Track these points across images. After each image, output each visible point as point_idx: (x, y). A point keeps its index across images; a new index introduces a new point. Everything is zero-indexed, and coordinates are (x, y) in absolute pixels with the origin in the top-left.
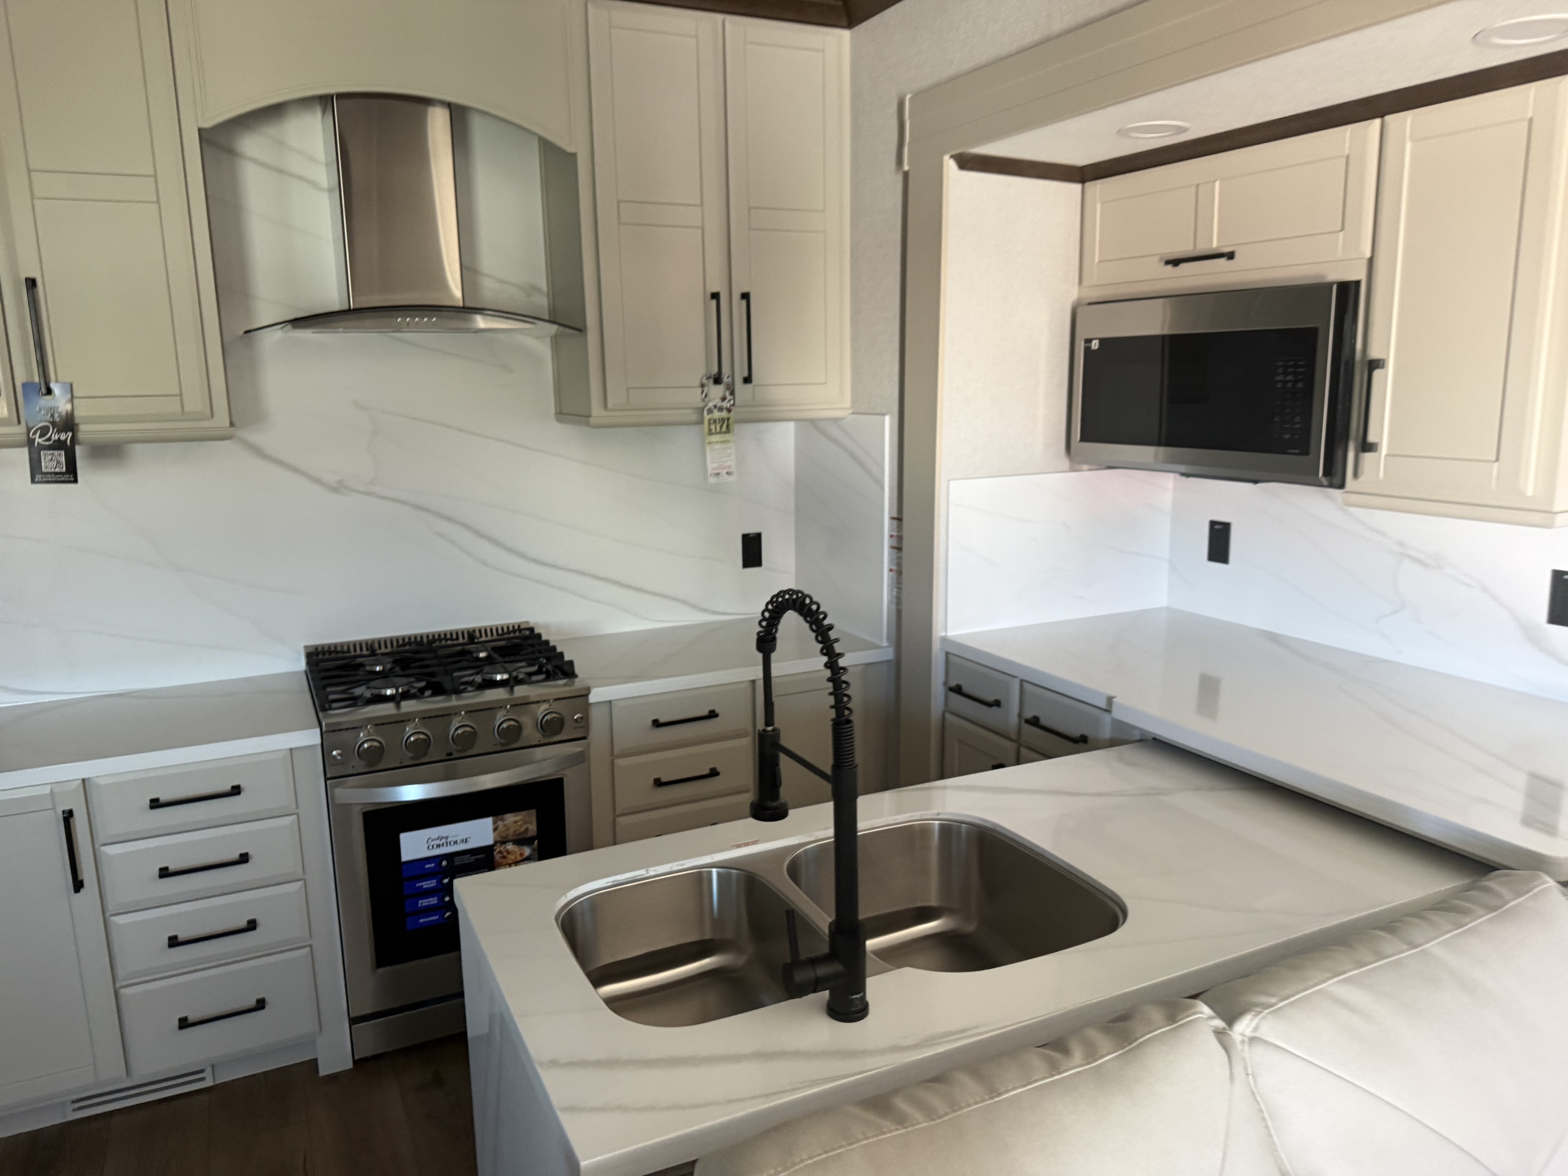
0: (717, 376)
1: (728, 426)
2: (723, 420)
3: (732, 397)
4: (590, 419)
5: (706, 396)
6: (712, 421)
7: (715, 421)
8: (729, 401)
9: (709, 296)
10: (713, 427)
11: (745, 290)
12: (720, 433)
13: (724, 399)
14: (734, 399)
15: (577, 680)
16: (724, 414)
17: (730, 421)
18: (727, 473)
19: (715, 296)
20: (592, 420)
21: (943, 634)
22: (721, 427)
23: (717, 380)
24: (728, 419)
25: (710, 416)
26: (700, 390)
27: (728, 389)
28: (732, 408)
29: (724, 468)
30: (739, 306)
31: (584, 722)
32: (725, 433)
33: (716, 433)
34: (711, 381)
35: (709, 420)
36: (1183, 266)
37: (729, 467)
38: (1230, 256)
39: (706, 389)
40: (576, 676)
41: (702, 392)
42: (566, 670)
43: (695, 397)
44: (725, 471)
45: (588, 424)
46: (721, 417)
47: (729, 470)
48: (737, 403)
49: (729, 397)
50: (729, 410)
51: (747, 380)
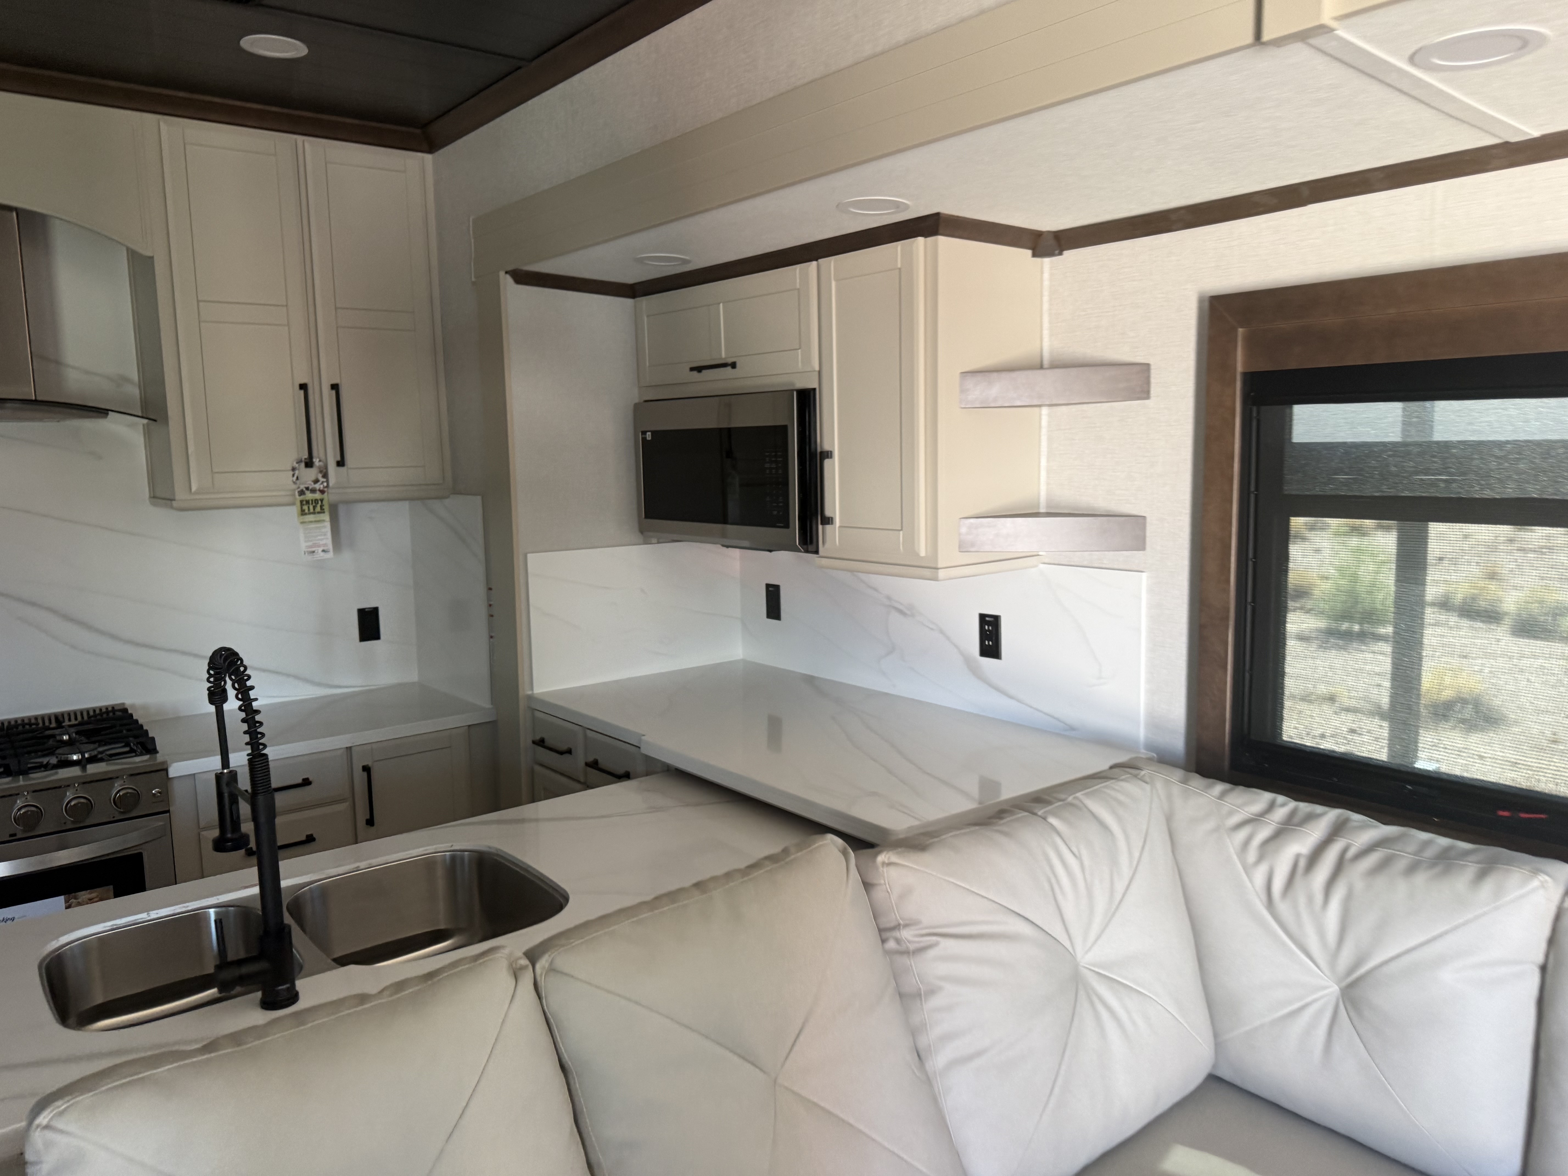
0: (307, 461)
1: (321, 506)
2: (316, 501)
3: (325, 480)
4: (173, 502)
5: (297, 478)
6: (304, 503)
7: (308, 502)
8: (323, 482)
9: (298, 387)
10: (305, 507)
11: (334, 382)
12: (314, 513)
13: (316, 481)
14: (327, 482)
15: (158, 755)
16: (318, 496)
17: (325, 502)
18: (323, 551)
19: (303, 387)
20: (175, 504)
21: (530, 693)
22: (314, 508)
23: (309, 464)
24: (322, 500)
25: (302, 497)
26: (292, 473)
27: (321, 472)
28: (326, 489)
29: (319, 546)
30: (328, 395)
31: (165, 796)
32: (319, 513)
33: (310, 513)
34: (303, 465)
35: (301, 502)
36: (704, 372)
37: (325, 545)
38: (733, 365)
39: (297, 472)
40: (157, 752)
41: (293, 475)
42: (148, 746)
43: (287, 479)
44: (320, 549)
45: (172, 507)
46: (314, 499)
47: (325, 548)
48: (331, 484)
49: (322, 479)
50: (322, 492)
51: (341, 463)
